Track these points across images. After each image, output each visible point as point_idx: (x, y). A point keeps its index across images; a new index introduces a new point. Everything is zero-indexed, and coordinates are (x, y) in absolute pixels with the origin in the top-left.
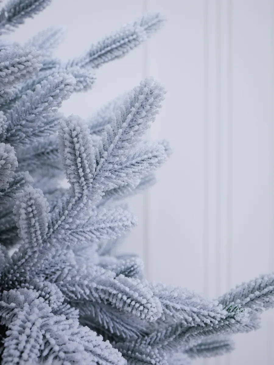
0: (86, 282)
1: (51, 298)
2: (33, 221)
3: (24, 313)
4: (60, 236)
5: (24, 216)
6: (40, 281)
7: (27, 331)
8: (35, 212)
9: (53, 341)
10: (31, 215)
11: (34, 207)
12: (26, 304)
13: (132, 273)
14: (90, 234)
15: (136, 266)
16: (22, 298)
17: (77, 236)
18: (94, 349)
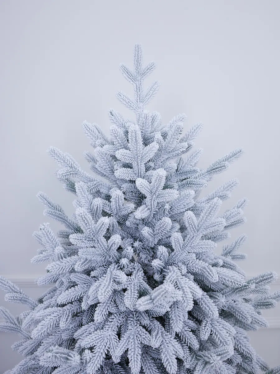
0: (197, 266)
1: (182, 270)
2: (177, 243)
3: (171, 274)
4: (187, 249)
5: (173, 242)
6: (180, 264)
7: (171, 279)
8: (177, 241)
9: (178, 283)
10: (176, 241)
11: (177, 239)
12: (173, 271)
13: (217, 265)
14: (198, 249)
15: (218, 263)
16: (171, 269)
17: (194, 249)
18: (192, 288)
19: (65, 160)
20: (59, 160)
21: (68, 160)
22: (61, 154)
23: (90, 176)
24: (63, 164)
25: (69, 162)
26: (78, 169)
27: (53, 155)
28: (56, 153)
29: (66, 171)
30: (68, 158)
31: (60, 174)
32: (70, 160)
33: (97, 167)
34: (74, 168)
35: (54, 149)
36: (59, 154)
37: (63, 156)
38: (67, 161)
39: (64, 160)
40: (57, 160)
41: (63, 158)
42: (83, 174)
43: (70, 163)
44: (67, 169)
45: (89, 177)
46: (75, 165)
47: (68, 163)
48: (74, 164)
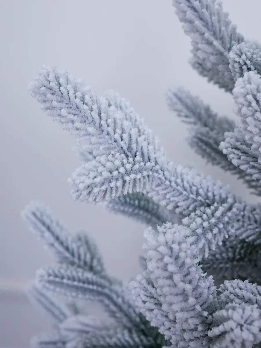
19: (103, 123)
20: (78, 124)
21: (115, 122)
22: (87, 98)
23: (197, 180)
24: (93, 139)
25: (119, 131)
26: (152, 156)
27: (55, 103)
28: (65, 94)
29: (106, 174)
30: (119, 115)
31: (81, 186)
32: (127, 124)
33: (225, 152)
34: (138, 158)
35: (57, 78)
36: (78, 101)
37: (95, 107)
38: (110, 130)
39: (101, 126)
40: (73, 122)
41: (95, 115)
42: (173, 179)
43: (125, 136)
44: (109, 165)
45: (194, 188)
46: (145, 144)
47: (117, 136)
48: (140, 139)
